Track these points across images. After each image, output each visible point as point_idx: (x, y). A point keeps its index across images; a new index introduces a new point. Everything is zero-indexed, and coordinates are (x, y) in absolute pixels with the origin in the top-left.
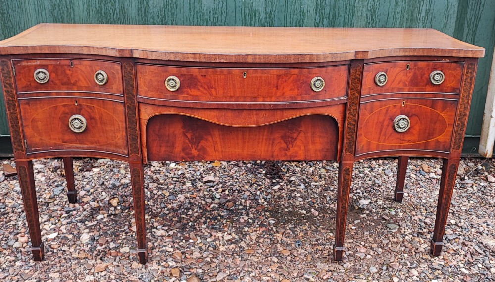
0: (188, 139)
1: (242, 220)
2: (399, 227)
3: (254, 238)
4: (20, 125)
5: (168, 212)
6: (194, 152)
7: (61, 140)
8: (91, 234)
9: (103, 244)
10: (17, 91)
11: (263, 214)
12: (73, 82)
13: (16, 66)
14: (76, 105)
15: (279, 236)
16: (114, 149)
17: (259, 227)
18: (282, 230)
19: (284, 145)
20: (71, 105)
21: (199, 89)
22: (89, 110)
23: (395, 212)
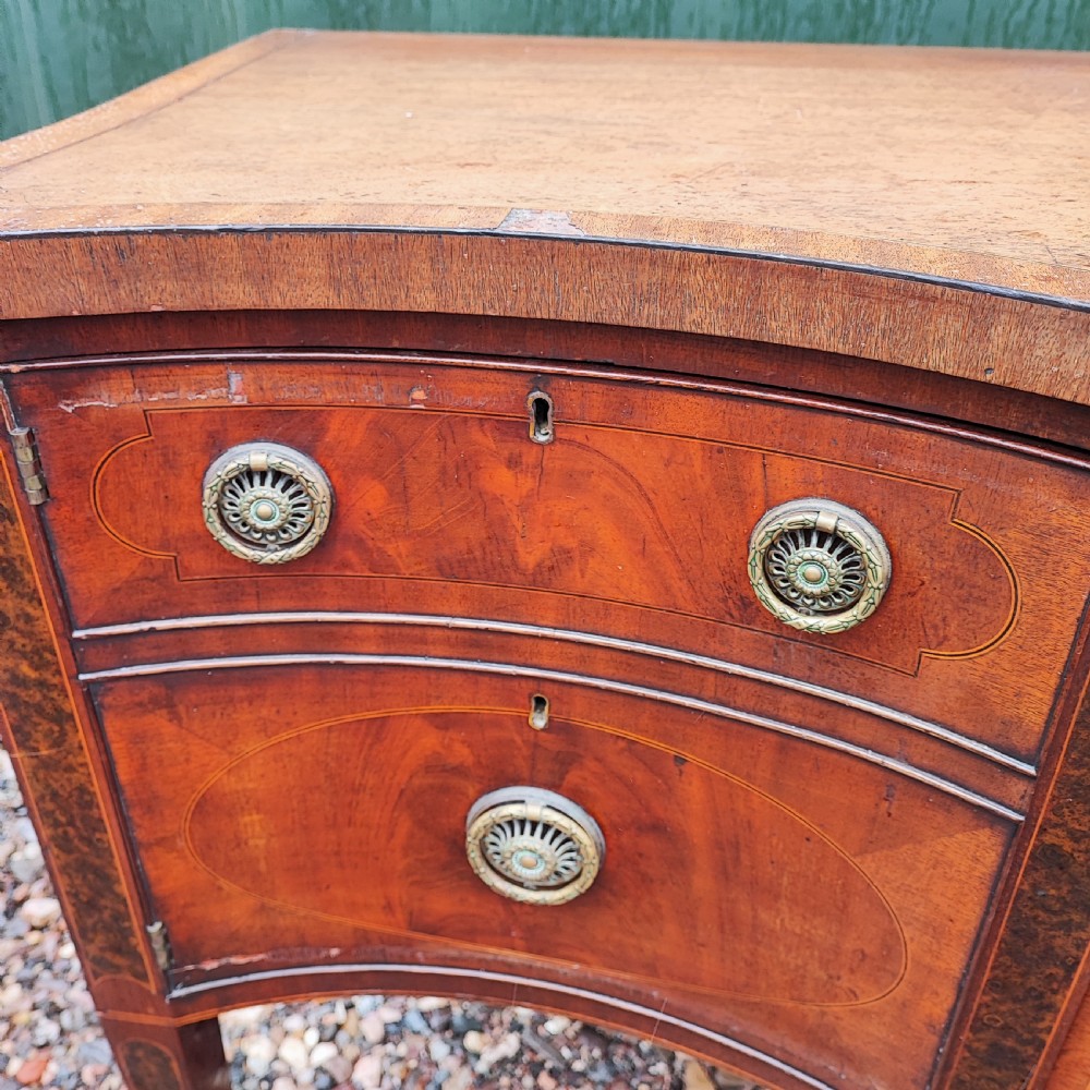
4: (112, 836)
7: (400, 916)
10: (68, 622)
12: (531, 555)
13: (42, 421)
14: (539, 721)
20: (497, 722)
22: (640, 776)
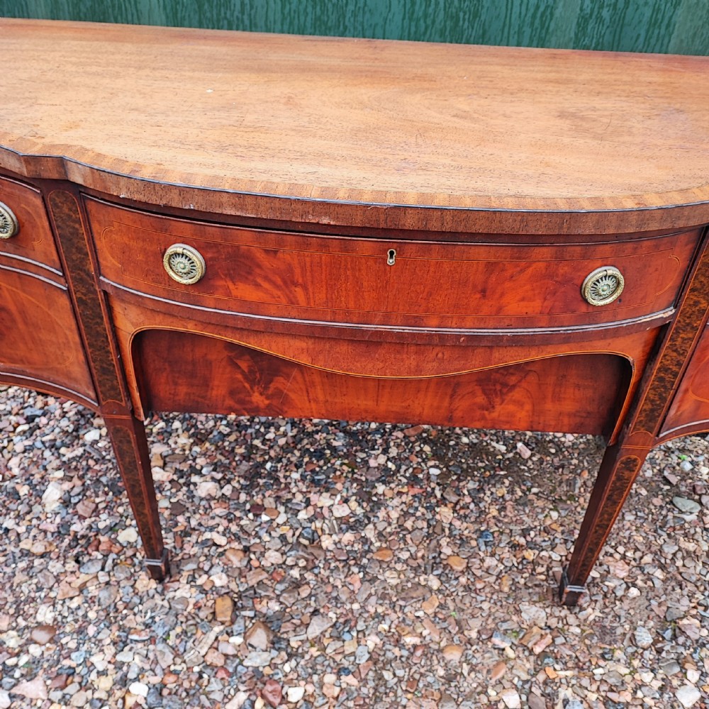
0: (243, 373)
1: (373, 463)
2: (699, 508)
3: (394, 515)
6: (258, 399)
8: (67, 486)
11: (418, 449)
15: (445, 513)
17: (407, 484)
18: (454, 499)
23: (692, 462)
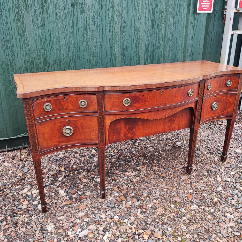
0: (127, 129)
1: (133, 164)
4: (36, 138)
5: (94, 168)
6: (130, 135)
7: (58, 142)
8: (64, 189)
9: (75, 194)
10: (34, 118)
12: (65, 108)
13: (34, 103)
14: (67, 120)
15: (155, 168)
16: (90, 141)
17: (143, 165)
19: (169, 124)
20: (64, 121)
21: (140, 103)
22: (75, 123)
